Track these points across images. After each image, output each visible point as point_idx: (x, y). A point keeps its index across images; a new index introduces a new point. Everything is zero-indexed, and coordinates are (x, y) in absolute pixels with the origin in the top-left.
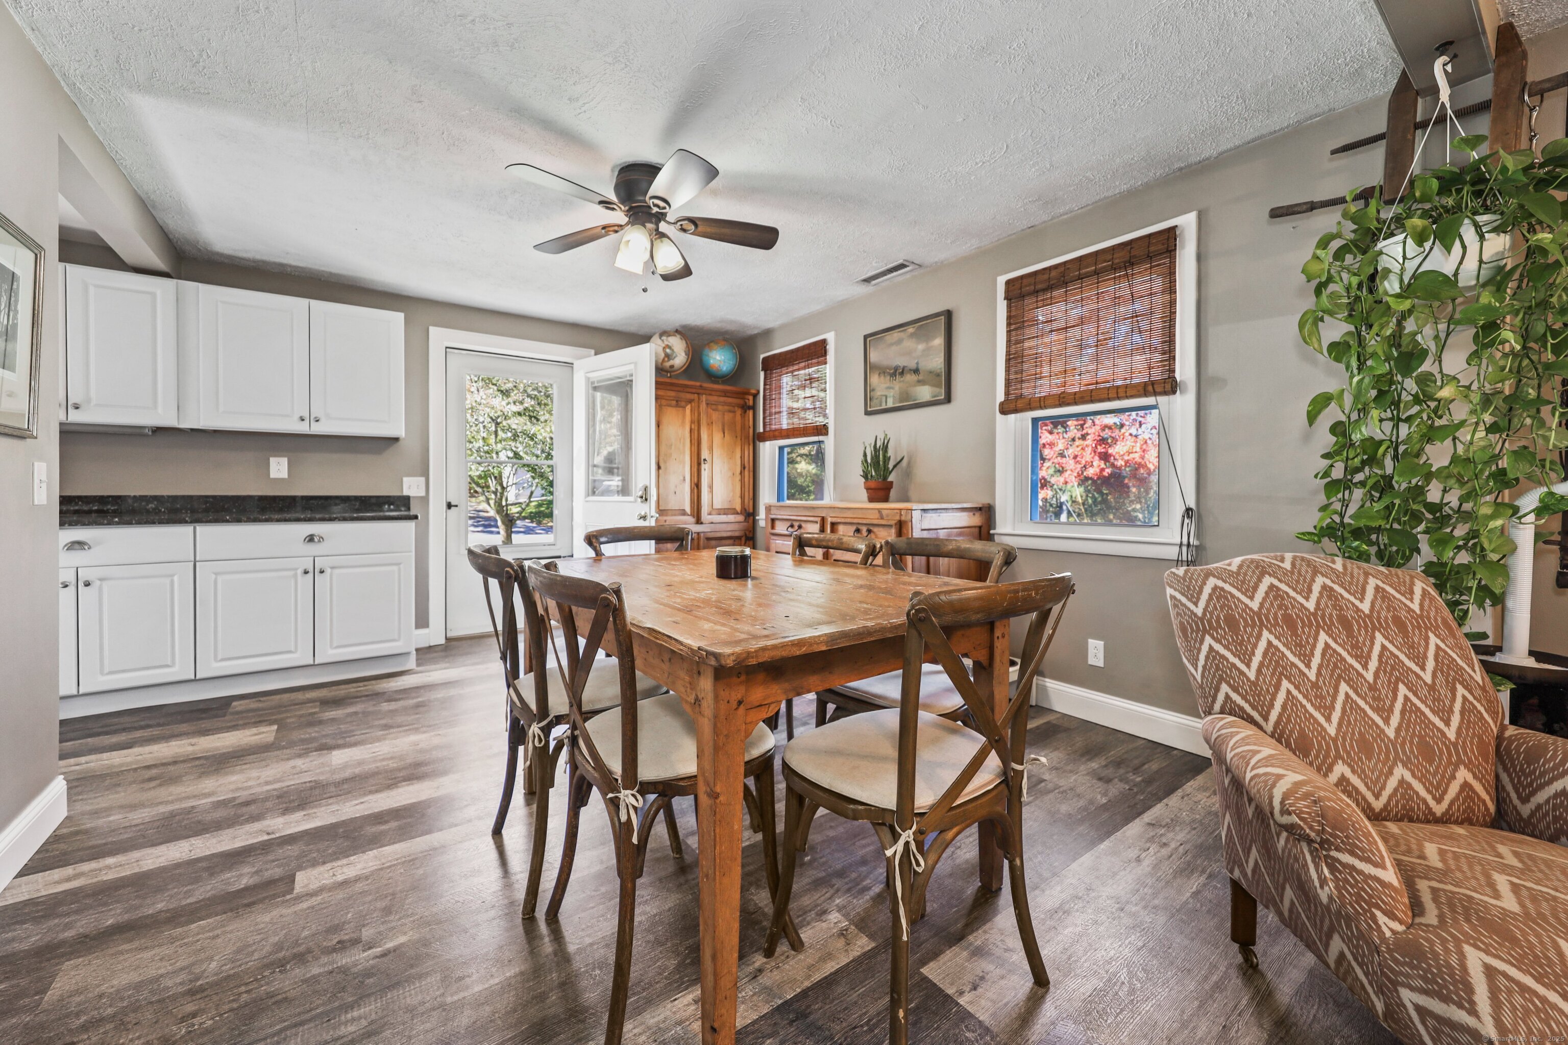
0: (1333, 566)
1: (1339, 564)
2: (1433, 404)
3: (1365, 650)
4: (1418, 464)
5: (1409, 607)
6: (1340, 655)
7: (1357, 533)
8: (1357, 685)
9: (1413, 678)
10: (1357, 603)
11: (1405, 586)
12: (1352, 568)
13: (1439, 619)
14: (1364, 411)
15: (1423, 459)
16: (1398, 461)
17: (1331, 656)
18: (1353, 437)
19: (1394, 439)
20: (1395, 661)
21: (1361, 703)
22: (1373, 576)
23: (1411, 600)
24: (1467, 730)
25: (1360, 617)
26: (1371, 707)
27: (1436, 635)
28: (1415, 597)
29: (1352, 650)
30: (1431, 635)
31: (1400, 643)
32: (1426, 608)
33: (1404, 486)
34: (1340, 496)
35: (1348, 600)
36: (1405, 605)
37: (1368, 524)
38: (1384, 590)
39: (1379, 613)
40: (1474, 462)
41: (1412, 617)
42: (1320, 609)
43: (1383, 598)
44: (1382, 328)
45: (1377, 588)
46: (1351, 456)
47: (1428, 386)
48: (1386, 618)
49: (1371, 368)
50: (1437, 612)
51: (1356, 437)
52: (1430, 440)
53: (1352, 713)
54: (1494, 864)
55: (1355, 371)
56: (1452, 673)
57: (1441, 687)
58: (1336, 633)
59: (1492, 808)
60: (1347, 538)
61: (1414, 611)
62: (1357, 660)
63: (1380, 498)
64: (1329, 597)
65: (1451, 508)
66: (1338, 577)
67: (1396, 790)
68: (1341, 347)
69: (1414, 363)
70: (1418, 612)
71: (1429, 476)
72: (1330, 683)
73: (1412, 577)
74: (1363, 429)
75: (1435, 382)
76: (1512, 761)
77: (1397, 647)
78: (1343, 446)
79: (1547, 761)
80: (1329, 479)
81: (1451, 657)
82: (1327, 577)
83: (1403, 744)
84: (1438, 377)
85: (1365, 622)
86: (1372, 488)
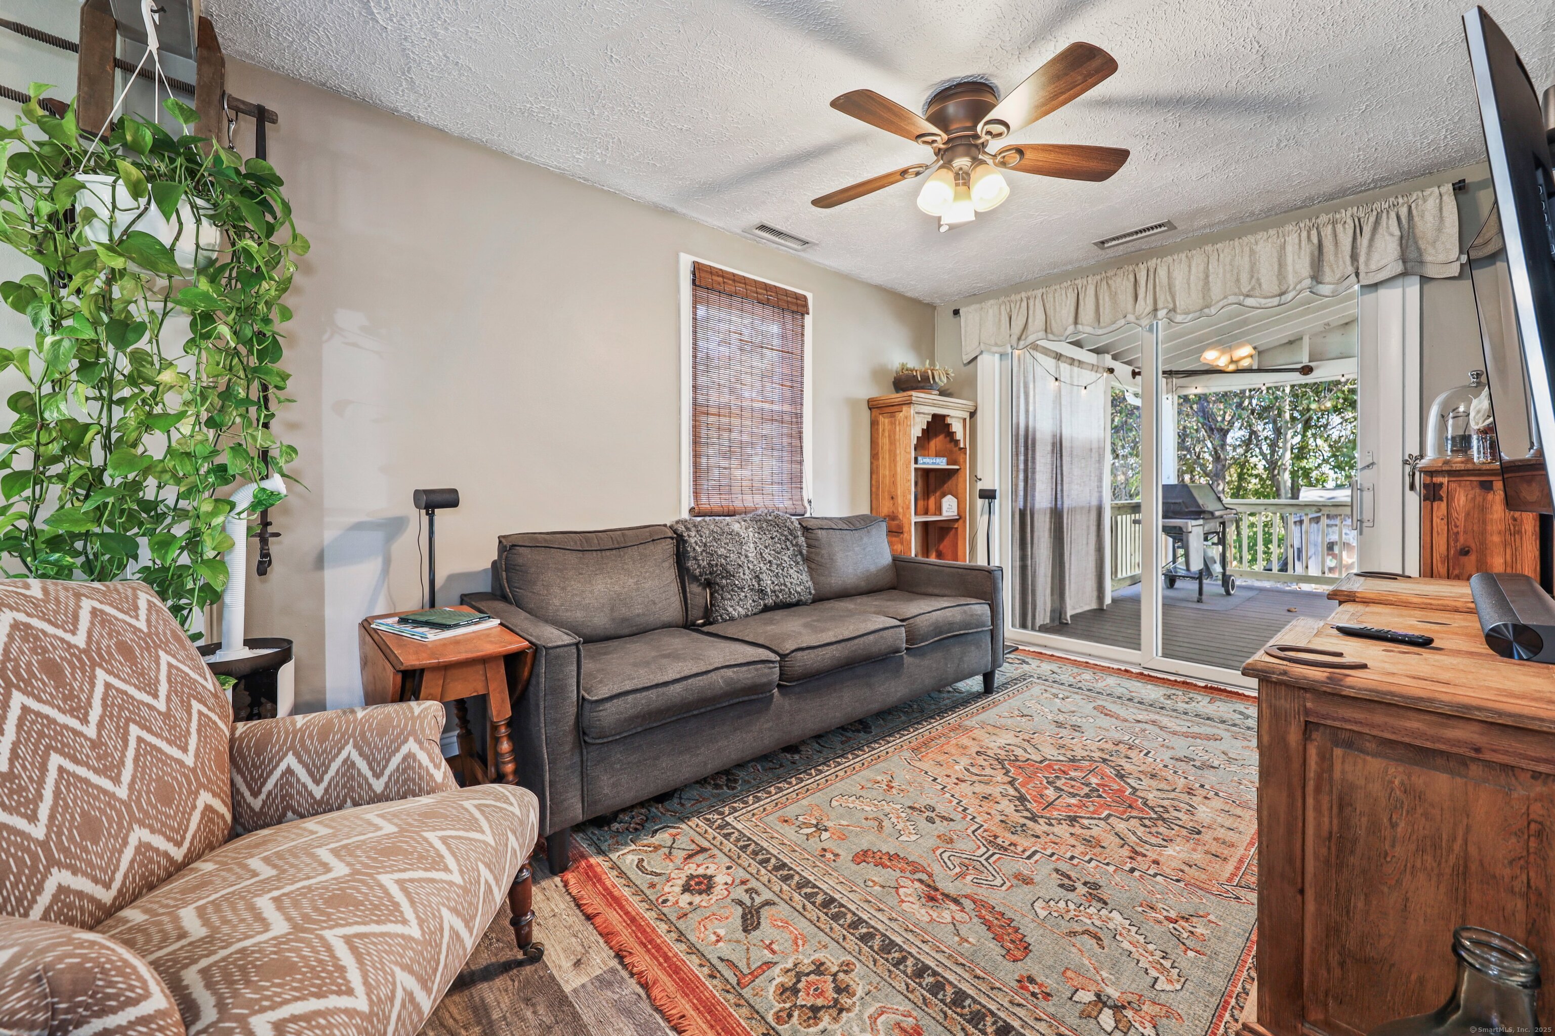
0: (27, 593)
1: (35, 588)
2: (149, 389)
3: (83, 697)
4: (136, 456)
5: (135, 627)
6: (47, 717)
7: (55, 543)
8: (75, 749)
9: (145, 711)
10: (68, 637)
11: (127, 602)
12: (57, 591)
13: (168, 632)
14: (59, 384)
15: (140, 450)
16: (111, 453)
17: (33, 722)
18: (47, 415)
19: (104, 422)
20: (123, 700)
21: (82, 771)
22: (87, 597)
23: (137, 617)
24: (204, 748)
25: (72, 655)
26: (96, 771)
27: (166, 652)
28: (140, 612)
29: (65, 702)
30: (161, 653)
31: (128, 674)
32: (154, 623)
33: (118, 481)
34: (28, 493)
35: (55, 637)
36: (130, 625)
37: (72, 529)
38: (102, 611)
39: (98, 643)
40: (195, 456)
41: (140, 638)
42: (10, 660)
43: (103, 623)
44: (86, 283)
45: (94, 612)
46: (43, 440)
47: (144, 366)
48: (109, 646)
49: (72, 329)
50: (165, 625)
51: (51, 416)
52: (148, 428)
53: (69, 791)
54: (253, 888)
55: (48, 329)
56: (186, 690)
57: (176, 710)
58: (39, 689)
59: (228, 817)
60: (41, 550)
61: (140, 631)
62: (72, 716)
63: (87, 497)
64: (25, 639)
65: (167, 507)
66: (36, 606)
67: (132, 861)
68: (22, 291)
69: (131, 336)
70: (145, 630)
71: (146, 471)
72: (32, 764)
73: (134, 589)
74: (63, 406)
75: (152, 364)
76: (244, 759)
77: (124, 680)
78: (31, 427)
79: (273, 746)
80: (9, 471)
81: (183, 672)
82: (18, 610)
83: (138, 802)
84: (156, 359)
85: (80, 660)
86: (75, 484)
